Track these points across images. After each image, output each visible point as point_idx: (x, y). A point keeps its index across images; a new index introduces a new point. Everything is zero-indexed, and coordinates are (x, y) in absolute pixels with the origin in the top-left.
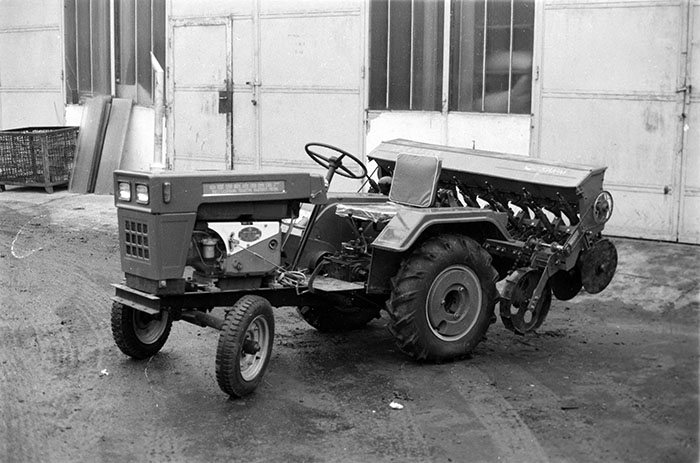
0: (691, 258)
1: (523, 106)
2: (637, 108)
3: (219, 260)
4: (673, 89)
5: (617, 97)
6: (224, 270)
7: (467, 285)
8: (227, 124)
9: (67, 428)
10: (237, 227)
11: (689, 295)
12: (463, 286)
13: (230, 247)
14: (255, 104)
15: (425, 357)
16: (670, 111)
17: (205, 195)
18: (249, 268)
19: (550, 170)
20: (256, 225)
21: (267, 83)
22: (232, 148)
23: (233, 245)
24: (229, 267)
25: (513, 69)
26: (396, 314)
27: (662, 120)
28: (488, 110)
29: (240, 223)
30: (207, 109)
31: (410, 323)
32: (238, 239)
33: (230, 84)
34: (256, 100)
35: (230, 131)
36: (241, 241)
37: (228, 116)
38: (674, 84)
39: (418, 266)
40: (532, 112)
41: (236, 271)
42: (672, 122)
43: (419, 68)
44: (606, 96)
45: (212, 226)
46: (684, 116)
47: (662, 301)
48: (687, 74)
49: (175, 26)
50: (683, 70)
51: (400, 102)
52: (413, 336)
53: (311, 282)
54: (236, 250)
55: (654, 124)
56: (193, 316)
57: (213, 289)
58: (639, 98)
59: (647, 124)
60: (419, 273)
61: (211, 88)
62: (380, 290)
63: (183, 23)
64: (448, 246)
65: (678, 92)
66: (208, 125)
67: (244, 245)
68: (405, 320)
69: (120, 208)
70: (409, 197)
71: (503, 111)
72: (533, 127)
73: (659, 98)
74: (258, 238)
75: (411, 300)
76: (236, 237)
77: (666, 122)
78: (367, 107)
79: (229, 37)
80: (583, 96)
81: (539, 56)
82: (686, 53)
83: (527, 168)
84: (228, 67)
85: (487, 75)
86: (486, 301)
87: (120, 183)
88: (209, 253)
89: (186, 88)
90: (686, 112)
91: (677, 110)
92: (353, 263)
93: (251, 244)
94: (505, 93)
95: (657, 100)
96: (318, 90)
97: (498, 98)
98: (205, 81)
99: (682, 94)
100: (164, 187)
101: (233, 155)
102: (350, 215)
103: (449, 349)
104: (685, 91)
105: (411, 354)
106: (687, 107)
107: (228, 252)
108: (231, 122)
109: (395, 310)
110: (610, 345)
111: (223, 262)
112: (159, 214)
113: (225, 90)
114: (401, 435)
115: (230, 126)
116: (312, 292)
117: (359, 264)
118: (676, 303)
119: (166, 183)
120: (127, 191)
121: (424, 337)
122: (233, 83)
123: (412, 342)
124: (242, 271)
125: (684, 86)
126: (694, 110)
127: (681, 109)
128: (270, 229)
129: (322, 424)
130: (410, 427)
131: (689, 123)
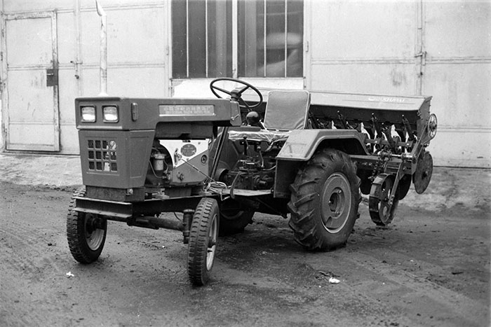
0: (438, 175)
1: (297, 71)
2: (387, 69)
3: (166, 172)
4: (413, 55)
5: (370, 62)
6: (171, 180)
7: (343, 188)
8: (55, 95)
9: (81, 319)
10: (180, 144)
11: (451, 198)
12: (341, 189)
13: (176, 161)
14: (78, 78)
15: (320, 246)
16: (411, 71)
17: (161, 115)
18: (189, 179)
20: (193, 142)
21: (87, 61)
22: (59, 113)
23: (177, 158)
24: (173, 178)
25: (287, 45)
26: (299, 213)
27: (405, 78)
28: (268, 76)
29: (181, 141)
30: (37, 83)
31: (312, 218)
32: (181, 154)
33: (55, 64)
34: (79, 75)
35: (56, 100)
36: (183, 156)
37: (54, 88)
38: (412, 52)
39: (314, 174)
40: (304, 75)
41: (179, 181)
42: (412, 79)
44: (362, 62)
45: (162, 142)
46: (421, 74)
47: (435, 203)
48: (422, 43)
49: (7, 20)
50: (420, 41)
51: (197, 73)
52: (312, 230)
53: (232, 191)
54: (180, 163)
55: (399, 81)
56: (147, 221)
57: (165, 197)
58: (387, 62)
59: (394, 81)
60: (316, 179)
61: (40, 67)
62: (282, 195)
63: (14, 17)
64: (332, 156)
65: (416, 57)
66: (38, 96)
67: (185, 158)
68: (307, 217)
69: (81, 130)
70: (282, 125)
71: (281, 75)
72: (305, 86)
73: (402, 62)
74: (194, 153)
75: (312, 200)
76: (179, 152)
77: (408, 78)
78: (171, 76)
79: (54, 27)
80: (343, 62)
81: (309, 35)
82: (421, 29)
84: (53, 51)
85: (267, 50)
86: (354, 200)
87: (82, 107)
88: (159, 166)
89: (18, 68)
90: (423, 71)
91: (416, 69)
92: (254, 176)
93: (190, 158)
94: (282, 62)
95: (400, 63)
96: (130, 65)
97: (276, 67)
98: (35, 61)
99: (419, 58)
100: (132, 106)
101: (60, 119)
102: (245, 138)
103: (334, 240)
105: (309, 245)
106: (423, 67)
107: (174, 165)
108: (57, 93)
109: (297, 210)
110: (431, 233)
111: (169, 174)
112: (128, 130)
113: (52, 68)
114: (360, 301)
115: (57, 96)
116: (233, 198)
117: (258, 176)
118: (446, 204)
119: (134, 104)
120: (92, 114)
121: (319, 230)
122: (58, 63)
123: (311, 235)
124: (184, 181)
125: (421, 52)
126: (429, 70)
127: (419, 69)
128: (202, 146)
129: (290, 298)
130: (360, 295)
131: (425, 79)
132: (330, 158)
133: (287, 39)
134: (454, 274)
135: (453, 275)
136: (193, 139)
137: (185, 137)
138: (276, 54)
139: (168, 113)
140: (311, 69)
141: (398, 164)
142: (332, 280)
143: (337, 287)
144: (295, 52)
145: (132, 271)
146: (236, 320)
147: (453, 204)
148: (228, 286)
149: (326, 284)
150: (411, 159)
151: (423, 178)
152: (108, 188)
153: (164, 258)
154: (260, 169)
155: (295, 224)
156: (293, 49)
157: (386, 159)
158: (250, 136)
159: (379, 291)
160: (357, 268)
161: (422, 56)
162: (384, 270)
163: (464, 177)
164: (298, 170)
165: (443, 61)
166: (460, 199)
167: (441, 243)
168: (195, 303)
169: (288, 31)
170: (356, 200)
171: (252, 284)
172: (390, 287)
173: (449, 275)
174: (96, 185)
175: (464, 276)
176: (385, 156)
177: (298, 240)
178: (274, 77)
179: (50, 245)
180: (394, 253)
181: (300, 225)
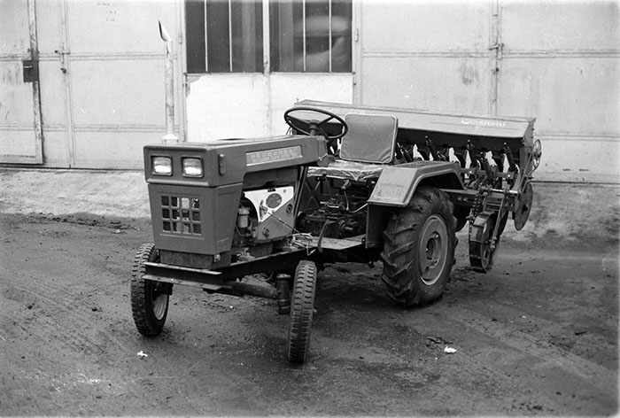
1: (344, 64)
2: (455, 64)
3: (250, 228)
4: (486, 46)
5: (434, 54)
6: (256, 238)
7: (440, 231)
8: (34, 93)
10: (265, 194)
12: (438, 233)
13: (261, 215)
14: (65, 71)
16: (483, 66)
17: (248, 165)
18: (274, 235)
19: (488, 123)
21: (75, 50)
22: (41, 116)
23: (262, 212)
24: (259, 235)
26: (395, 265)
27: (477, 75)
28: (310, 70)
29: (266, 191)
30: (10, 78)
31: (410, 272)
32: (266, 206)
33: (34, 53)
34: (66, 67)
35: (37, 99)
36: (269, 208)
37: (34, 85)
38: (486, 43)
39: (412, 219)
40: (354, 70)
41: (264, 238)
42: (486, 76)
43: (238, 32)
44: (424, 55)
45: (247, 194)
46: (497, 70)
48: (498, 33)
50: (495, 30)
51: (219, 64)
52: (410, 284)
53: (320, 243)
54: (265, 217)
55: (470, 78)
56: (230, 287)
57: (250, 258)
58: (455, 56)
59: (464, 78)
60: (414, 225)
61: (13, 57)
62: (374, 245)
64: (429, 197)
65: (491, 49)
66: (13, 95)
67: (270, 210)
68: (405, 270)
71: (324, 69)
72: (355, 84)
73: (473, 55)
74: (279, 204)
75: (410, 251)
76: (264, 205)
77: (481, 77)
78: (185, 71)
80: (402, 55)
81: (358, 20)
82: (496, 15)
83: (463, 122)
84: (31, 37)
85: (307, 38)
86: (450, 245)
87: (153, 157)
88: (244, 223)
90: (499, 67)
91: (490, 64)
93: (276, 209)
94: (326, 53)
95: (472, 57)
97: (319, 58)
98: (6, 51)
99: (494, 51)
100: (219, 158)
101: (42, 123)
102: (325, 175)
104: (497, 48)
105: (404, 301)
106: (500, 62)
107: (259, 220)
108: (37, 91)
109: (393, 262)
110: (531, 275)
111: (254, 230)
112: (215, 187)
113: (30, 59)
114: (488, 377)
115: (37, 95)
116: (321, 251)
117: (343, 221)
118: (536, 232)
119: (222, 155)
120: (166, 165)
121: (418, 284)
122: (38, 52)
123: (409, 290)
124: (269, 238)
125: (496, 44)
126: (506, 65)
127: (494, 63)
128: (287, 194)
129: (411, 377)
130: (485, 368)
131: (501, 76)
132: (428, 199)
133: (332, 24)
134: (577, 334)
135: (577, 336)
136: (278, 187)
137: (270, 186)
138: (318, 43)
139: (256, 161)
140: (362, 62)
141: (499, 200)
142: (448, 350)
143: (454, 358)
144: (340, 41)
145: (212, 346)
146: (364, 412)
147: (544, 232)
148: (332, 361)
149: (442, 354)
150: (515, 195)
151: (522, 213)
152: (189, 254)
153: (240, 324)
154: (344, 212)
155: (390, 278)
156: (340, 37)
157: (485, 194)
158: (330, 173)
159: (504, 362)
160: (468, 330)
161: (498, 48)
162: (499, 332)
163: (550, 195)
164: (392, 216)
165: (523, 55)
166: (551, 225)
167: (547, 290)
168: (306, 389)
169: (332, 15)
170: (453, 243)
171: (358, 358)
172: (514, 356)
173: (572, 337)
174: (172, 249)
175: (588, 336)
176: (485, 191)
177: (392, 296)
178: (317, 71)
179: (95, 310)
180: (500, 306)
181: (395, 280)
